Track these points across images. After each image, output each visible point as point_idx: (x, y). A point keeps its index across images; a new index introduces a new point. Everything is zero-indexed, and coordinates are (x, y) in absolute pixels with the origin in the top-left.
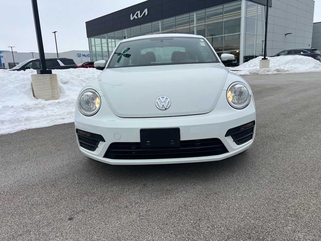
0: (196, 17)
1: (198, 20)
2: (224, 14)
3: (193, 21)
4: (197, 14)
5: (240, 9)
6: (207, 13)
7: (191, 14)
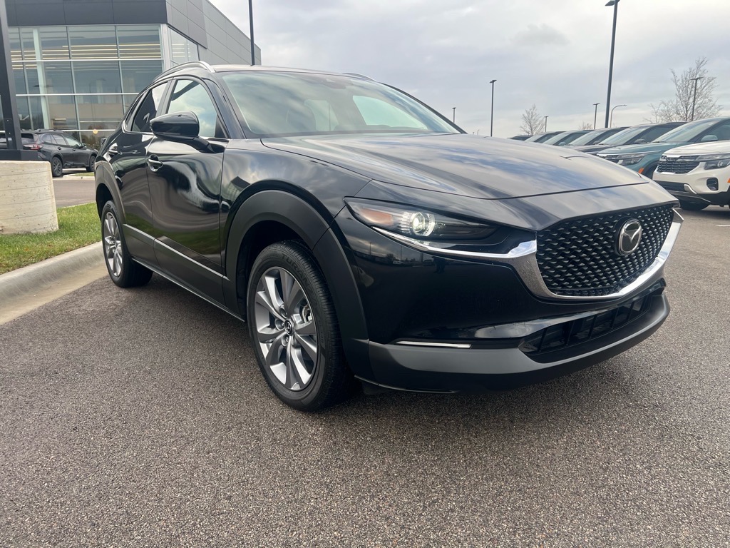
0: (40, 38)
1: (44, 44)
2: (120, 43)
3: (31, 45)
4: (40, 33)
5: (156, 39)
6: (70, 35)
7: (24, 29)
